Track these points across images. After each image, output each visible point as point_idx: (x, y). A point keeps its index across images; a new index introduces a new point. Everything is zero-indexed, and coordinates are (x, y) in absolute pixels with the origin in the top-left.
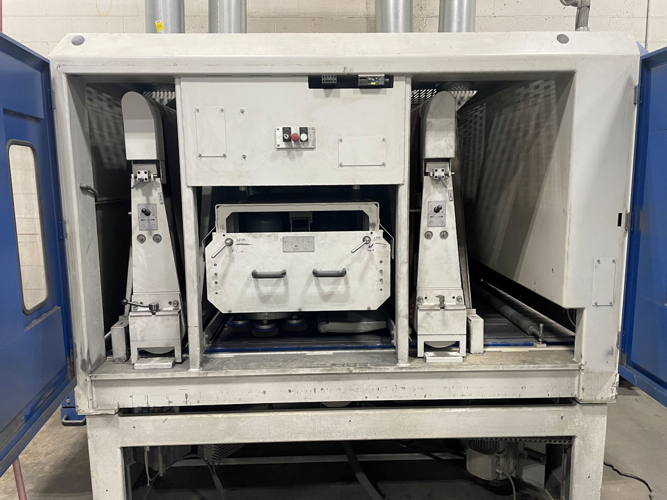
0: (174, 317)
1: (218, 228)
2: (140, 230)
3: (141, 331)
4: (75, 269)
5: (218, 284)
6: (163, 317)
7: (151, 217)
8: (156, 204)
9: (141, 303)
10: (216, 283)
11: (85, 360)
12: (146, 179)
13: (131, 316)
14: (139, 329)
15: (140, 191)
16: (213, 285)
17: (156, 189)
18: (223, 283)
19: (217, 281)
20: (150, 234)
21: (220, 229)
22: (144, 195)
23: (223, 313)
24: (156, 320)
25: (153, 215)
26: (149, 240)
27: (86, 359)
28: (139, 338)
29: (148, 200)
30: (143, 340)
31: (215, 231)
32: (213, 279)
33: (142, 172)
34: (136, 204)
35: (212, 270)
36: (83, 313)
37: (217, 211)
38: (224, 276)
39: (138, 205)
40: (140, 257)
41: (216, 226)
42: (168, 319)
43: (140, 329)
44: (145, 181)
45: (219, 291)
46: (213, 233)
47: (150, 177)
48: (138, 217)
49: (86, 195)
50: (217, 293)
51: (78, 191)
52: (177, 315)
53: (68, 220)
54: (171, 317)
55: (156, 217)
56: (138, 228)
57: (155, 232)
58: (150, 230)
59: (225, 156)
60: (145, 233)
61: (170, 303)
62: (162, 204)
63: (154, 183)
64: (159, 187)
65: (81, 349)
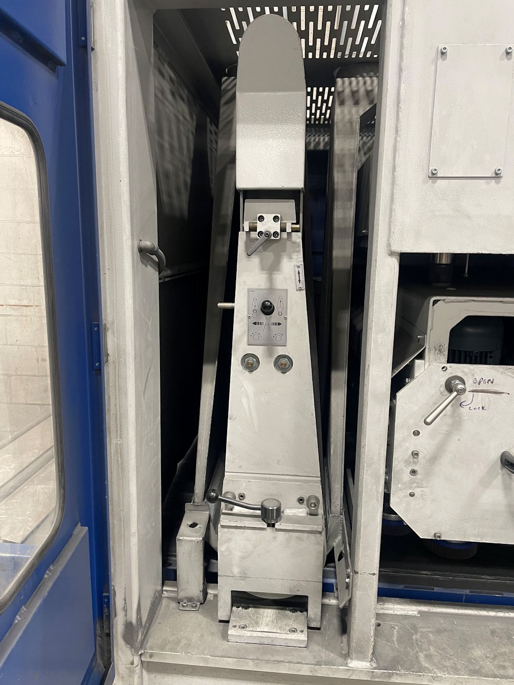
0: (312, 536)
1: (430, 351)
2: (248, 345)
3: (243, 558)
4: (120, 434)
5: (418, 476)
6: (288, 533)
7: (274, 317)
8: (287, 290)
9: (242, 496)
10: (414, 472)
11: (131, 623)
12: (275, 233)
13: (223, 527)
14: (237, 554)
15: (255, 260)
16: (406, 476)
17: (290, 258)
18: (428, 474)
19: (415, 468)
20: (270, 353)
21: (433, 352)
22: (263, 269)
23: (421, 537)
24: (275, 538)
25: (280, 314)
26: (266, 366)
27: (134, 621)
28: (236, 571)
29: (271, 280)
30: (244, 577)
31: (421, 356)
32: (407, 463)
33: (269, 218)
34: (246, 288)
35: (407, 444)
36: (134, 528)
37: (433, 311)
38: (434, 459)
39: (249, 290)
40: (244, 400)
41: (427, 346)
42: (299, 538)
43: (240, 554)
44: (273, 238)
45: (417, 491)
46: (417, 362)
47: (283, 230)
48: (246, 317)
49: (146, 266)
50: (412, 495)
51: (135, 257)
52: (320, 533)
53: (113, 323)
54: (306, 535)
55: (286, 318)
56: (245, 339)
57: (280, 351)
58: (270, 344)
59: (497, 176)
60: (258, 351)
61: (301, 500)
62: (300, 289)
63: (288, 243)
64: (298, 252)
65: (124, 601)
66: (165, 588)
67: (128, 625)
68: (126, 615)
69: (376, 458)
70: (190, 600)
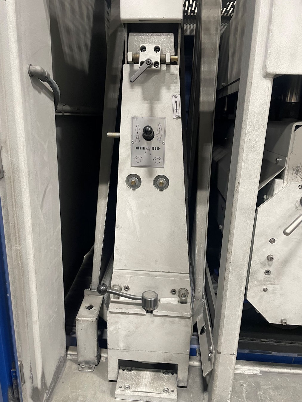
0: (182, 321)
1: (288, 172)
2: (132, 167)
3: (127, 336)
5: (272, 276)
6: (163, 318)
7: (154, 143)
8: (165, 118)
9: (127, 288)
10: (268, 272)
11: (37, 388)
12: (156, 64)
13: (111, 313)
14: (123, 333)
15: (138, 91)
16: (261, 275)
17: (169, 88)
18: (280, 274)
19: (269, 269)
20: (150, 174)
21: (291, 172)
22: (145, 99)
23: (270, 323)
24: (153, 321)
25: (159, 139)
26: (147, 185)
27: (39, 386)
28: (122, 345)
29: (152, 109)
30: (128, 349)
31: (280, 176)
32: (263, 264)
33: (150, 48)
34: (130, 116)
35: (264, 250)
37: (295, 136)
38: (285, 262)
39: (133, 118)
40: (129, 213)
41: (287, 167)
42: (173, 322)
43: (125, 333)
45: (270, 288)
46: (277, 181)
47: (163, 61)
48: (130, 143)
49: (40, 92)
50: (265, 290)
52: (189, 318)
54: (177, 319)
55: (164, 144)
56: (129, 162)
57: (159, 172)
58: (150, 166)
60: (140, 172)
61: (173, 292)
62: (177, 118)
63: (167, 75)
64: (176, 83)
65: (30, 372)
66: (69, 353)
67: (35, 390)
68: (32, 383)
69: (240, 263)
70: (87, 362)
